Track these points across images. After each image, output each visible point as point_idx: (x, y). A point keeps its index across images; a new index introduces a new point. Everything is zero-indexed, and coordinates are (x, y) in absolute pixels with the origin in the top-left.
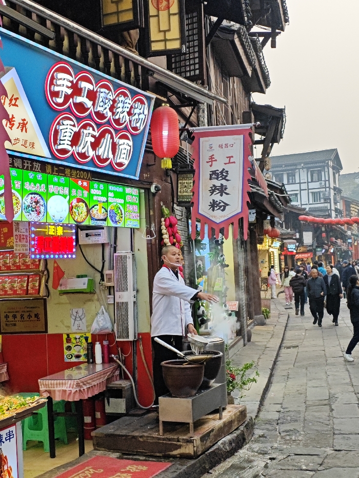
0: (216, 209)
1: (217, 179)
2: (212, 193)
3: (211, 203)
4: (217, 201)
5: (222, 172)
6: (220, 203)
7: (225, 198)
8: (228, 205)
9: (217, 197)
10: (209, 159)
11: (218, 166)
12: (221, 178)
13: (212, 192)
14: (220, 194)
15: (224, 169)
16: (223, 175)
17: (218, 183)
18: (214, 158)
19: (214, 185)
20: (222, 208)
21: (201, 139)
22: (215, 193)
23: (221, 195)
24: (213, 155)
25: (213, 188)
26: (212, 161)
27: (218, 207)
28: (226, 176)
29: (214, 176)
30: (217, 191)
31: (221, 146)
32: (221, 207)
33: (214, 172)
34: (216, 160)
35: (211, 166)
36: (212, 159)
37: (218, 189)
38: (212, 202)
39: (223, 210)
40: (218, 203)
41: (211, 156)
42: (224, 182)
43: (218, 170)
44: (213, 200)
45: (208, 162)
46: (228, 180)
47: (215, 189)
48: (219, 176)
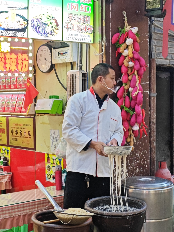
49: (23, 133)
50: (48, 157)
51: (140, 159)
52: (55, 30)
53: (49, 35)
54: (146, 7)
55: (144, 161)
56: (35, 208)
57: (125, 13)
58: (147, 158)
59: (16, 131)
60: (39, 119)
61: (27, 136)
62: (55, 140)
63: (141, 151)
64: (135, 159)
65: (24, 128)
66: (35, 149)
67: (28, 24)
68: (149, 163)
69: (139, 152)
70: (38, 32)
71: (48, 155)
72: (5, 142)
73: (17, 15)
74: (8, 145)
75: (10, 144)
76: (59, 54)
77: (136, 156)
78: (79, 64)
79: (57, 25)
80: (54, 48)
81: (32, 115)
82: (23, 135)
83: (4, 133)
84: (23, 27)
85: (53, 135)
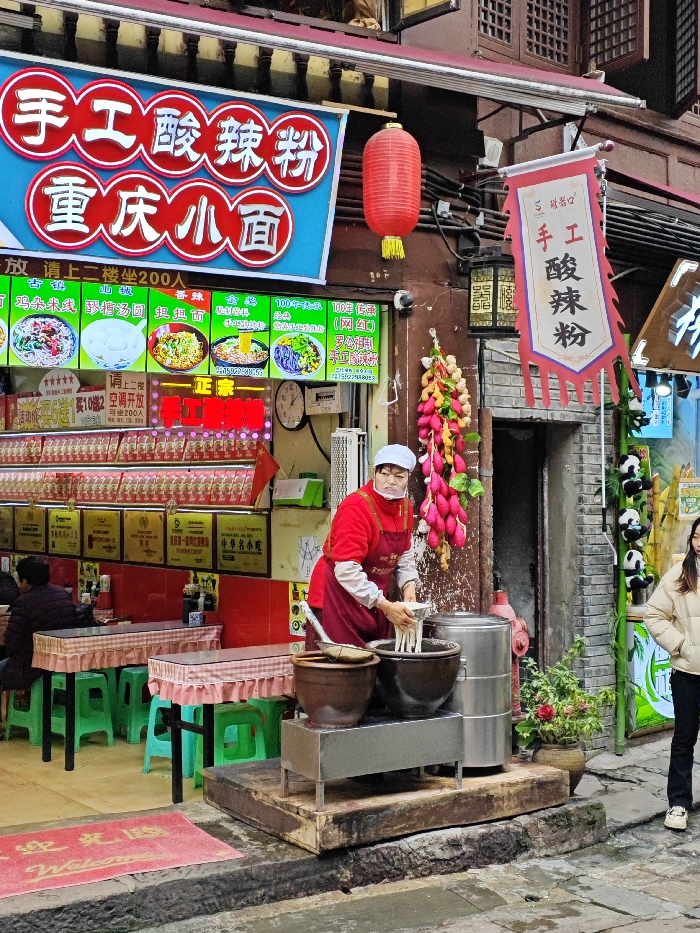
0: (568, 342)
1: (559, 277)
2: (556, 308)
3: (557, 330)
4: (568, 326)
5: (564, 262)
6: (573, 329)
7: (577, 318)
8: (588, 332)
10: (540, 234)
11: (557, 250)
12: (565, 275)
13: (556, 305)
14: (569, 309)
15: (567, 255)
16: (568, 269)
18: (546, 232)
19: (556, 292)
20: (579, 340)
21: (521, 191)
22: (561, 308)
23: (572, 312)
24: (544, 226)
25: (556, 298)
26: (544, 239)
27: (572, 339)
28: (574, 270)
29: (552, 272)
30: (565, 305)
31: (553, 204)
32: (576, 336)
33: (551, 264)
34: (550, 237)
35: (545, 249)
36: (544, 236)
37: (565, 300)
38: (559, 327)
39: (582, 344)
40: (570, 329)
41: (542, 228)
42: (571, 282)
43: (557, 259)
44: (562, 324)
45: (539, 241)
46: (578, 279)
47: (559, 300)
48: (562, 271)
49: (245, 544)
50: (295, 589)
51: (461, 588)
52: (312, 364)
53: (303, 372)
54: (469, 322)
55: (468, 591)
56: (279, 669)
57: (433, 333)
58: (473, 585)
59: (233, 542)
60: (278, 517)
61: (254, 550)
62: (308, 557)
63: (462, 574)
64: (452, 587)
65: (248, 536)
66: (269, 574)
67: (269, 355)
68: (478, 596)
69: (458, 574)
70: (286, 368)
71: (295, 585)
72: (208, 563)
73: (253, 341)
74: (214, 570)
75: (219, 568)
76: (318, 397)
77: (453, 582)
78: (355, 418)
79: (317, 355)
80: (310, 387)
81: (265, 510)
82: (246, 549)
83: (207, 546)
84: (262, 359)
85: (304, 545)
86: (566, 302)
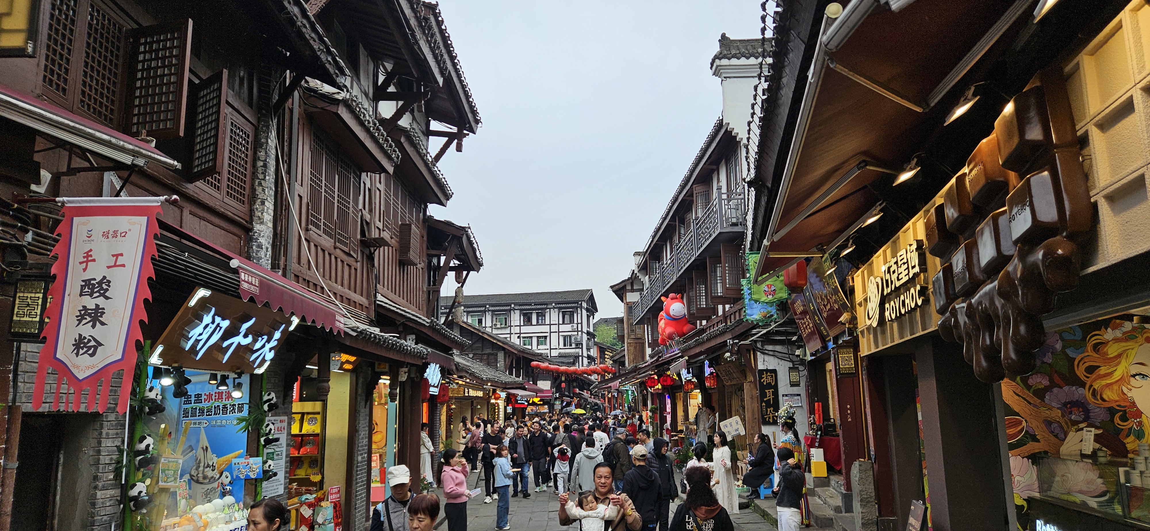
0: (81, 352)
1: (91, 295)
2: (80, 321)
3: (76, 340)
4: (85, 338)
5: (100, 283)
6: (89, 341)
7: (98, 332)
8: (101, 345)
9: (86, 330)
10: (84, 257)
11: (96, 273)
12: (98, 294)
13: (81, 318)
14: (91, 323)
15: (104, 278)
16: (102, 289)
17: (90, 303)
18: (91, 256)
19: (84, 307)
20: (90, 352)
21: (76, 220)
22: (84, 321)
23: (93, 326)
24: (91, 250)
25: (83, 312)
26: (87, 262)
27: (85, 349)
28: (108, 291)
29: (86, 290)
30: (89, 319)
31: (105, 235)
32: (89, 348)
33: (88, 282)
34: (94, 260)
35: (85, 270)
36: (88, 258)
37: (89, 315)
38: (77, 338)
39: (92, 355)
40: (86, 341)
41: (87, 253)
42: (101, 301)
43: (95, 279)
44: (80, 335)
45: (81, 263)
46: (107, 298)
47: (85, 314)
48: (96, 290)
86: (90, 317)
